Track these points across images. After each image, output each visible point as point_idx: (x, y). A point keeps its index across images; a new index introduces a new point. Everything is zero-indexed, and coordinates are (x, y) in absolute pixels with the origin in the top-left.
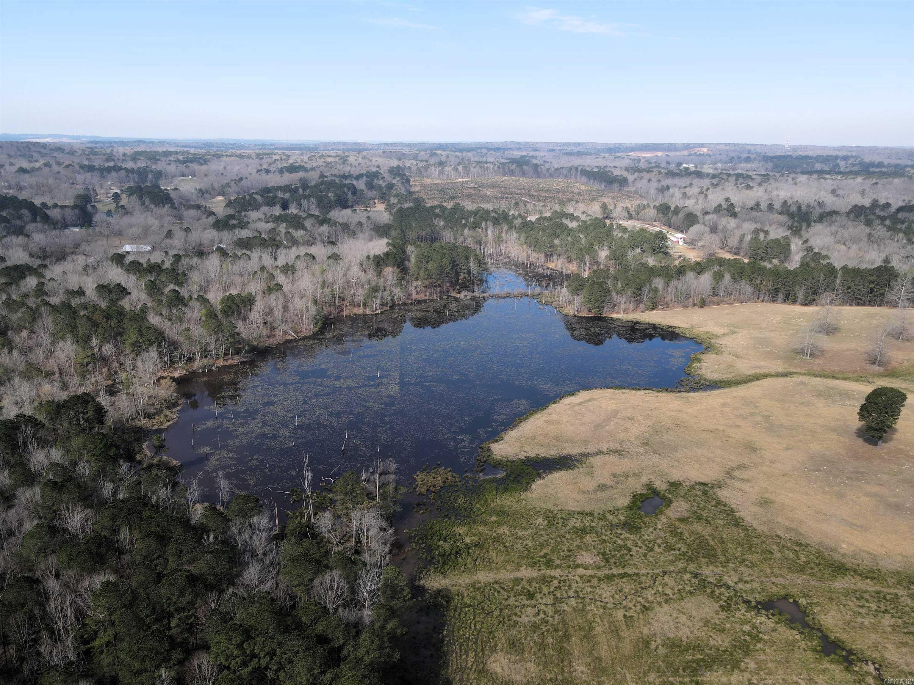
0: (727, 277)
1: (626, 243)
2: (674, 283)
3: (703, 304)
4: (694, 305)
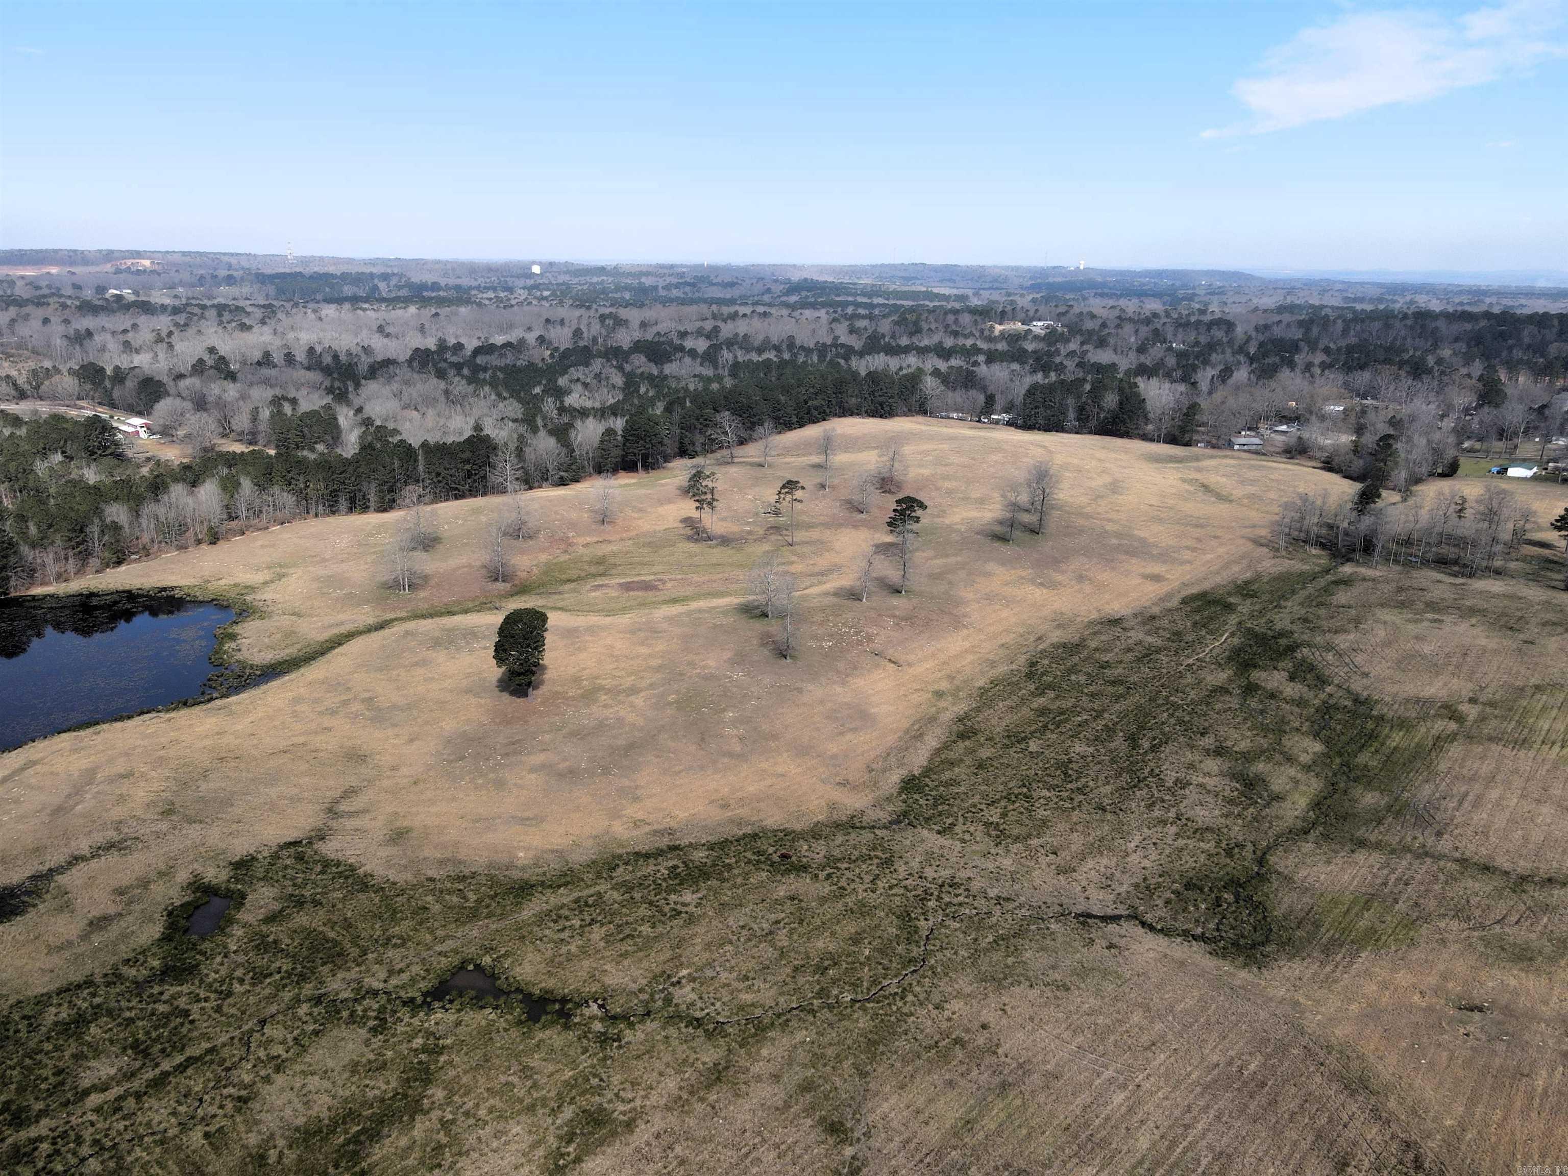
0: (246, 484)
1: (25, 447)
2: (148, 509)
3: (214, 538)
4: (199, 542)
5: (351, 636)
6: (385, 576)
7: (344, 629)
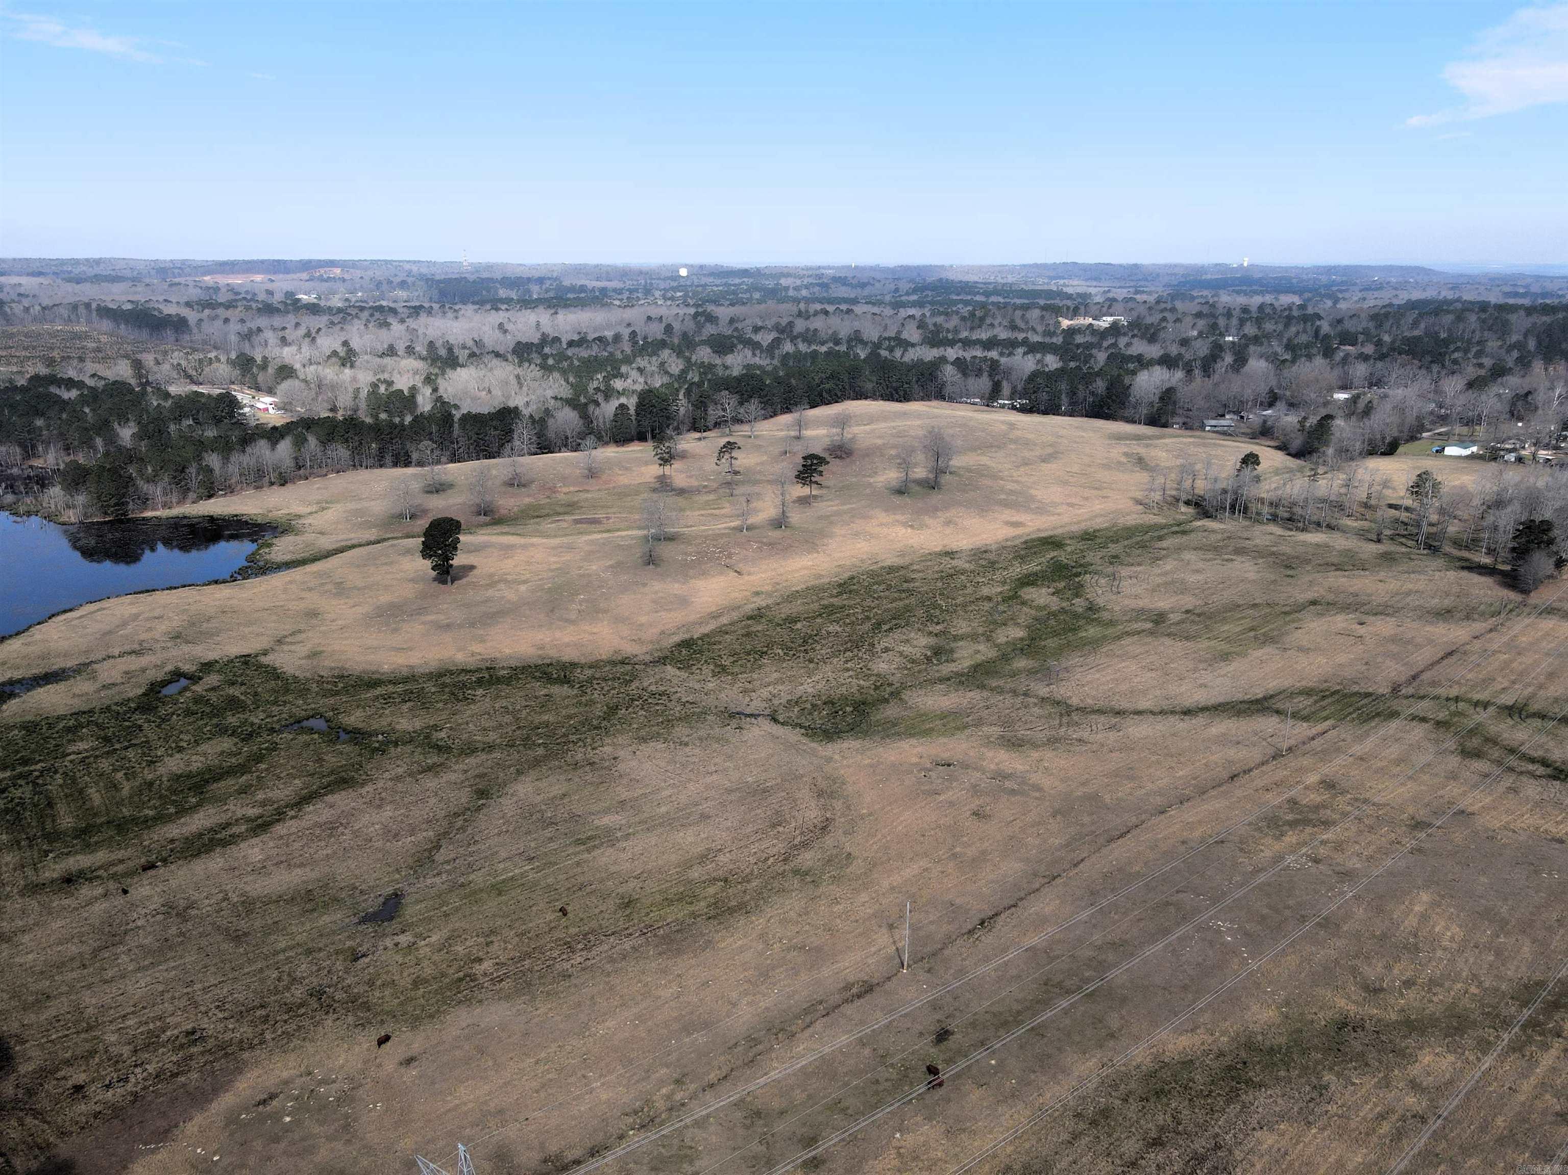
0: (313, 441)
1: (165, 413)
2: (235, 457)
3: (283, 481)
4: (272, 484)
5: (353, 547)
6: (397, 510)
7: (349, 543)
